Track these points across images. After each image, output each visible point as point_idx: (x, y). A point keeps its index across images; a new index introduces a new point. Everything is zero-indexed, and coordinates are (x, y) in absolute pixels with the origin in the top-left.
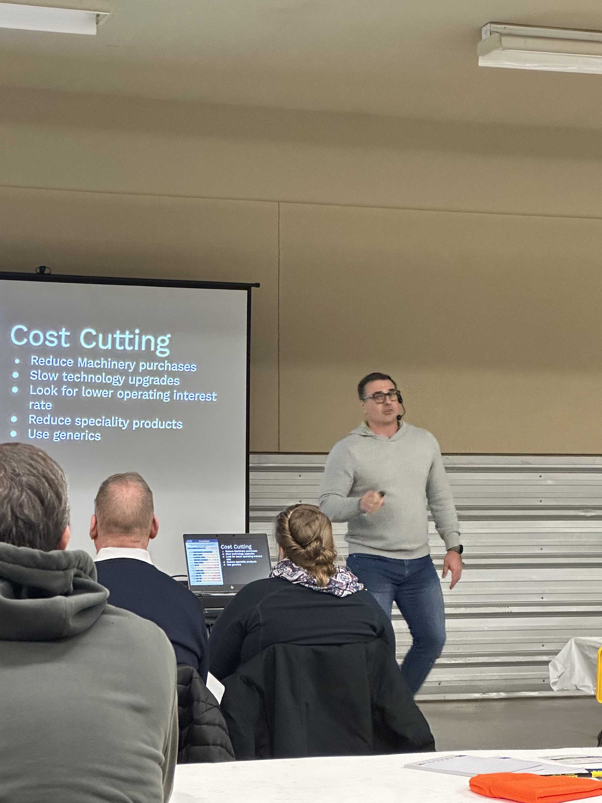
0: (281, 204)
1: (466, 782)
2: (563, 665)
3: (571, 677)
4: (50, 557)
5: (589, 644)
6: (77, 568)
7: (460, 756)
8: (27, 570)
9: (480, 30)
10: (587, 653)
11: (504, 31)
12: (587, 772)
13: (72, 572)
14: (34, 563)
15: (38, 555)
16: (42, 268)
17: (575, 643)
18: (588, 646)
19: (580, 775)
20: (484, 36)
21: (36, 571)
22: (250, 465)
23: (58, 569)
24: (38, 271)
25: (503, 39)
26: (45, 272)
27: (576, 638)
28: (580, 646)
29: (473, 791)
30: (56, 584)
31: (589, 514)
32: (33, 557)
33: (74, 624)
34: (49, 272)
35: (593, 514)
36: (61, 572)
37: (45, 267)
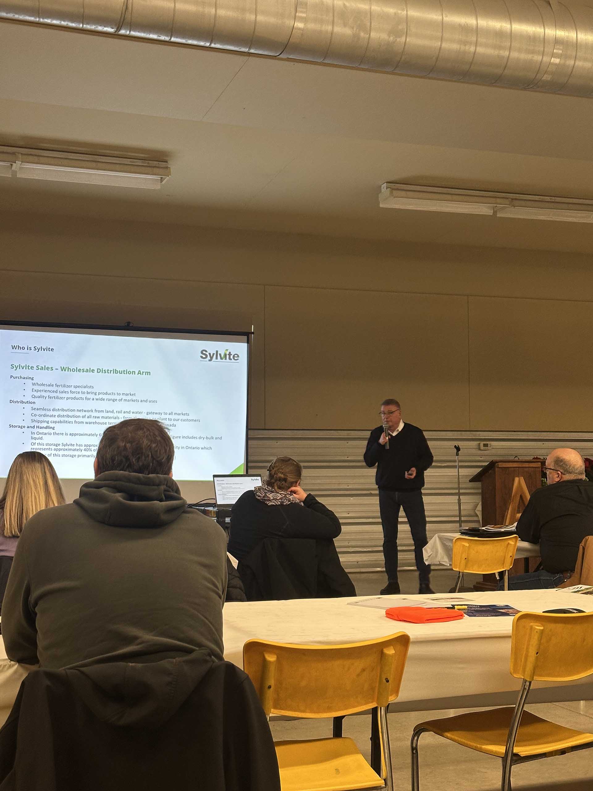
0: (265, 286)
1: (383, 612)
2: (431, 550)
3: (436, 556)
4: (149, 478)
5: (445, 537)
6: (166, 485)
7: (379, 598)
8: (136, 486)
9: (381, 187)
10: (445, 542)
11: (393, 187)
12: (452, 606)
13: (163, 487)
14: (139, 481)
15: (142, 477)
16: (129, 323)
17: (438, 537)
18: (446, 539)
19: (448, 608)
20: (383, 190)
21: (140, 487)
22: (249, 436)
23: (154, 485)
24: (126, 324)
25: (393, 191)
26: (130, 325)
27: (439, 534)
28: (440, 538)
29: (387, 617)
30: (154, 494)
31: (443, 465)
32: (139, 479)
33: (164, 517)
34: (132, 325)
35: (446, 465)
36: (156, 487)
37: (130, 322)
